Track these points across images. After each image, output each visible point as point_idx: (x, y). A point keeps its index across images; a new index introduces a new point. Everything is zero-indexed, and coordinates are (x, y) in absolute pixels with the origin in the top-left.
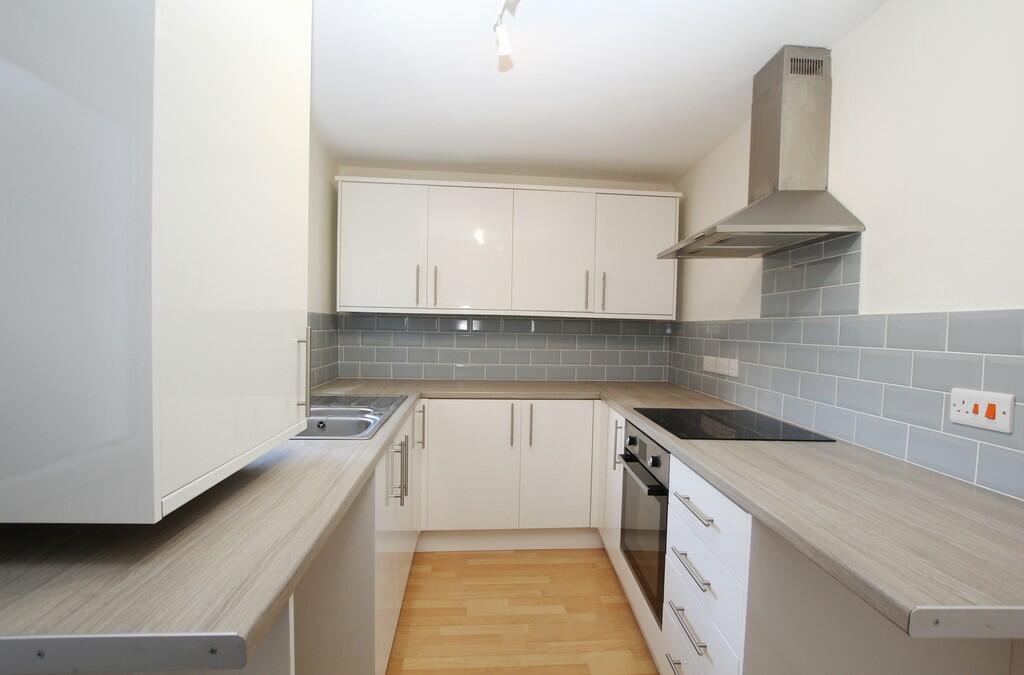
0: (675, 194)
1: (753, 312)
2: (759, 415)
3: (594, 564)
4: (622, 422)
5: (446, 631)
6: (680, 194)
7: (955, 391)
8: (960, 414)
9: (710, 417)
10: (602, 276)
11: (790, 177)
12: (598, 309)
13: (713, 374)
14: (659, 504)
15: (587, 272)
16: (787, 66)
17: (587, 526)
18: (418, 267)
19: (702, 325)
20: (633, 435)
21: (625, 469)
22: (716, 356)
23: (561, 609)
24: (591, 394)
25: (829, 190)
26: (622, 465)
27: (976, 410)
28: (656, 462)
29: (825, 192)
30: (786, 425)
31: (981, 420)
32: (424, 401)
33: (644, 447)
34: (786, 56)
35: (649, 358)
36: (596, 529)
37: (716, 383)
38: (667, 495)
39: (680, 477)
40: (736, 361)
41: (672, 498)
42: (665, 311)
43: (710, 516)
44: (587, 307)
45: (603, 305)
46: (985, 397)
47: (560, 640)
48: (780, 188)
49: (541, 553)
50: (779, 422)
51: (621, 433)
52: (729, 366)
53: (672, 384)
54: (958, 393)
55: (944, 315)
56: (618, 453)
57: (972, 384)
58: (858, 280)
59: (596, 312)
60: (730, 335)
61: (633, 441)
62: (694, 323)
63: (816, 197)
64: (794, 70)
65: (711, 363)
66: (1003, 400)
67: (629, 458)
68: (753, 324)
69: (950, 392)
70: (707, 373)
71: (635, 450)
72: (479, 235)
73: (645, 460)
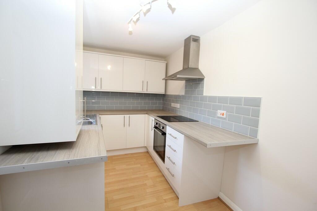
0: (165, 62)
1: (183, 93)
2: (184, 117)
3: (146, 155)
4: (154, 119)
5: (111, 174)
6: (166, 62)
7: (218, 110)
8: (219, 115)
9: (173, 118)
10: (147, 82)
11: (191, 65)
12: (146, 91)
13: (174, 107)
14: (164, 137)
15: (143, 81)
16: (192, 40)
17: (143, 146)
18: (96, 78)
19: (171, 95)
20: (157, 122)
21: (154, 130)
22: (174, 103)
23: (139, 165)
24: (145, 113)
25: (199, 68)
26: (154, 129)
27: (221, 114)
28: (163, 128)
29: (198, 68)
30: (189, 119)
31: (222, 116)
32: (100, 116)
33: (160, 125)
34: (191, 37)
35: (158, 103)
36: (146, 147)
37: (174, 110)
38: (166, 135)
39: (169, 130)
40: (179, 104)
41: (167, 135)
42: (162, 92)
43: (176, 137)
44: (143, 90)
45: (147, 90)
46: (222, 112)
47: (140, 172)
48: (189, 67)
49: (132, 154)
50: (188, 118)
51: (153, 122)
52: (178, 106)
53: (163, 110)
54: (219, 111)
55: (217, 96)
56: (153, 127)
57: (220, 110)
58: (203, 88)
59: (145, 92)
60: (177, 98)
61: (157, 124)
62: (169, 95)
63: (196, 69)
64: (193, 41)
65: (173, 105)
66: (225, 112)
67: (156, 127)
68: (183, 96)
69: (217, 110)
70: (172, 107)
71: (157, 126)
72: (109, 67)
73: (160, 127)
